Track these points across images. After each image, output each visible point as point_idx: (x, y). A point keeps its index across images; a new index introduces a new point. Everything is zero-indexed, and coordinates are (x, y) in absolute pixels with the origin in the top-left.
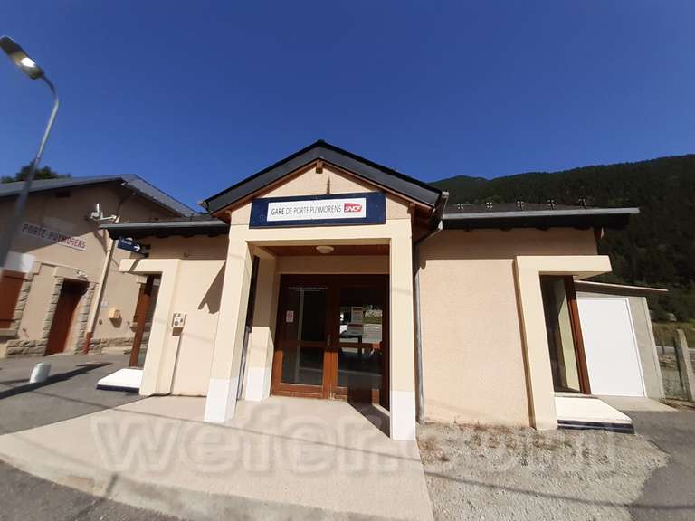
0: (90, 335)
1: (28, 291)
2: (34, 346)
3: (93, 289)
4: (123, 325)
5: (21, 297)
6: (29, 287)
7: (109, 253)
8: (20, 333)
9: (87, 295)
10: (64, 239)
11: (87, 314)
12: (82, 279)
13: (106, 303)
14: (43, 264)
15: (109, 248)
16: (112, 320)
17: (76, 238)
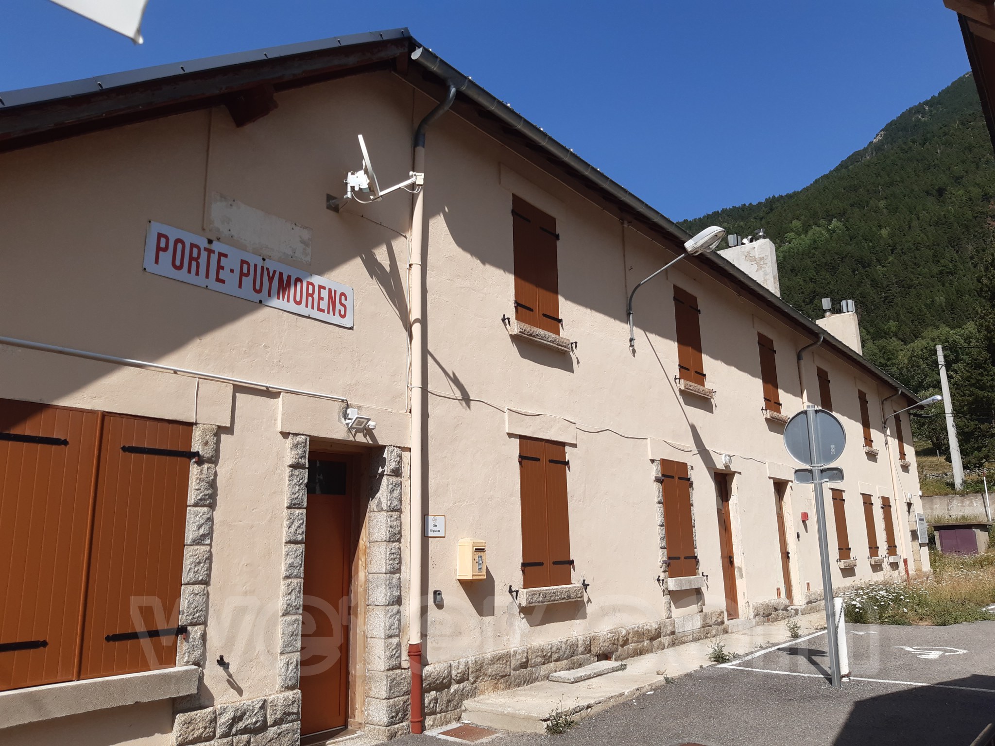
0: (418, 654)
1: (210, 501)
2: (264, 727)
3: (397, 472)
4: (501, 599)
5: (191, 533)
6: (213, 484)
7: (416, 329)
8: (213, 675)
9: (383, 495)
10: (284, 285)
11: (396, 570)
12: (360, 438)
13: (440, 521)
14: (238, 388)
15: (415, 313)
16: (467, 585)
17: (317, 280)
